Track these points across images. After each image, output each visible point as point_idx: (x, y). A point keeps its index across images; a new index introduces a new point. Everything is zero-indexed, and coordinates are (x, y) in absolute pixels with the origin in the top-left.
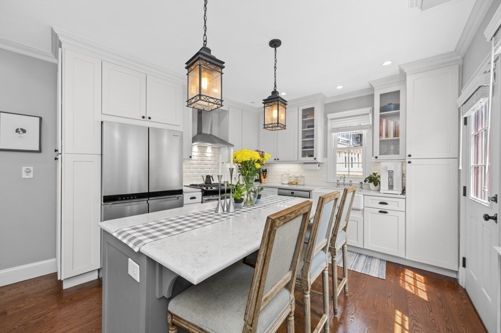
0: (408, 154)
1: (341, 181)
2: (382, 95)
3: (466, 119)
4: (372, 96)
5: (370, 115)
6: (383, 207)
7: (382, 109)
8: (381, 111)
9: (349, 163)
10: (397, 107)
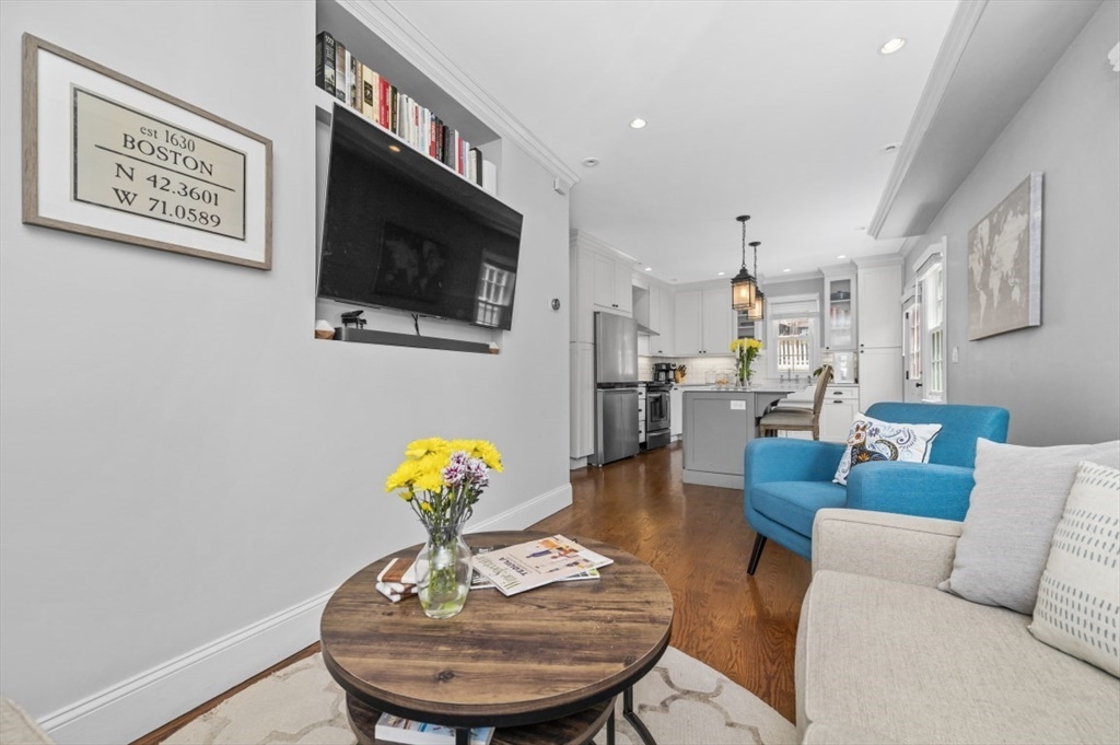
0: (860, 343)
1: (786, 377)
2: (832, 283)
3: (907, 314)
4: (822, 280)
5: (818, 302)
6: (838, 397)
7: (833, 297)
8: (832, 299)
9: (798, 356)
10: (847, 296)
